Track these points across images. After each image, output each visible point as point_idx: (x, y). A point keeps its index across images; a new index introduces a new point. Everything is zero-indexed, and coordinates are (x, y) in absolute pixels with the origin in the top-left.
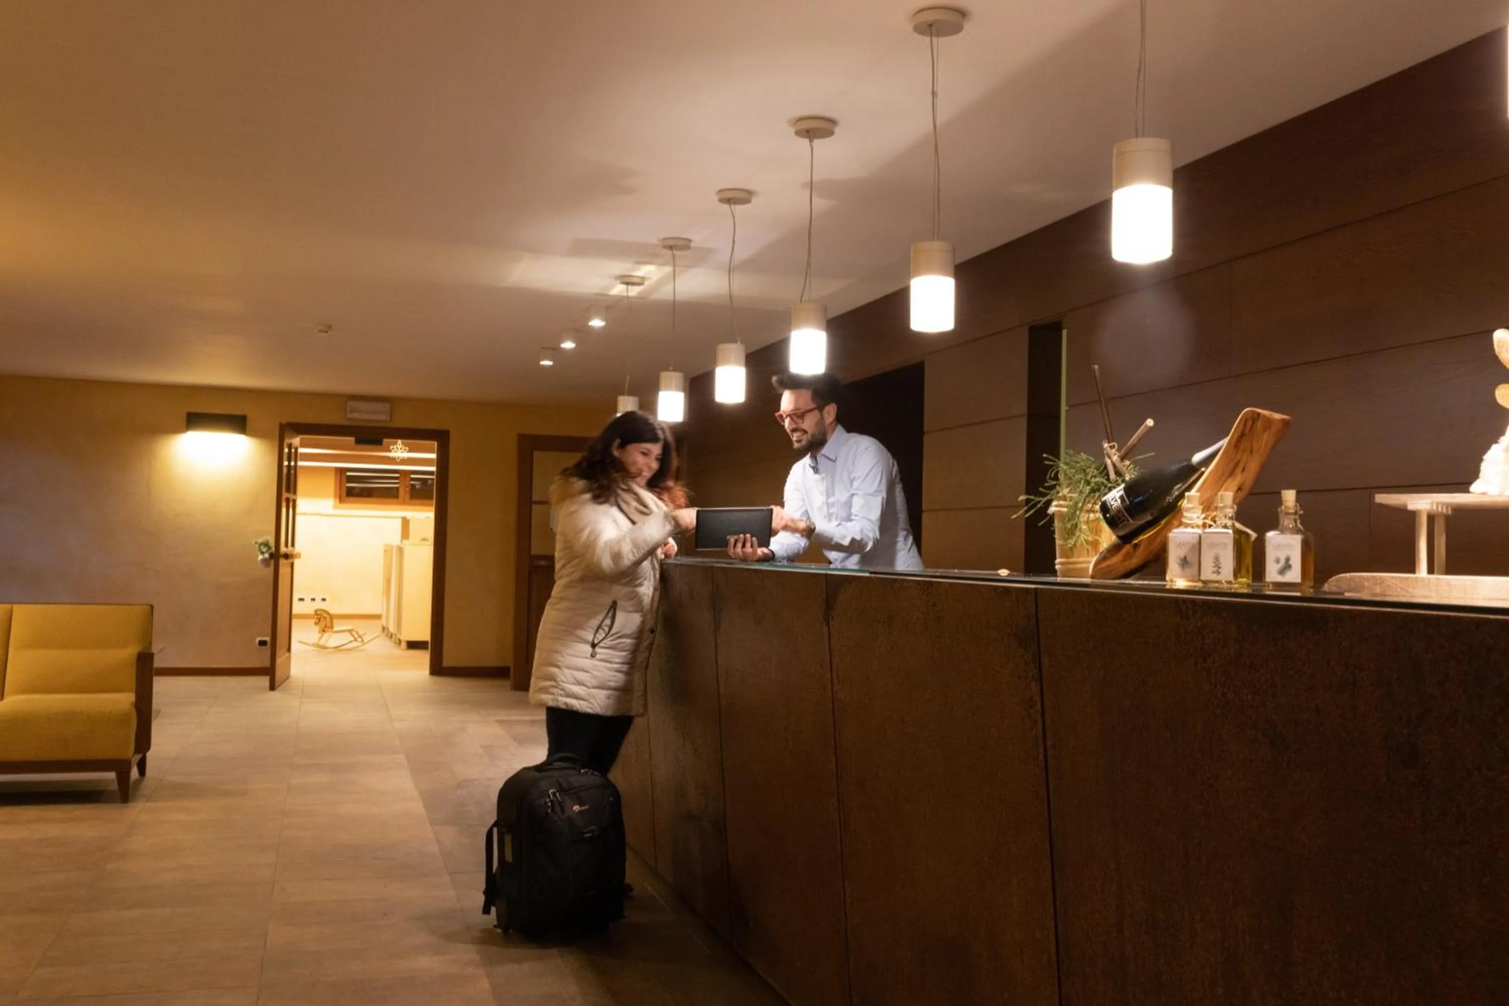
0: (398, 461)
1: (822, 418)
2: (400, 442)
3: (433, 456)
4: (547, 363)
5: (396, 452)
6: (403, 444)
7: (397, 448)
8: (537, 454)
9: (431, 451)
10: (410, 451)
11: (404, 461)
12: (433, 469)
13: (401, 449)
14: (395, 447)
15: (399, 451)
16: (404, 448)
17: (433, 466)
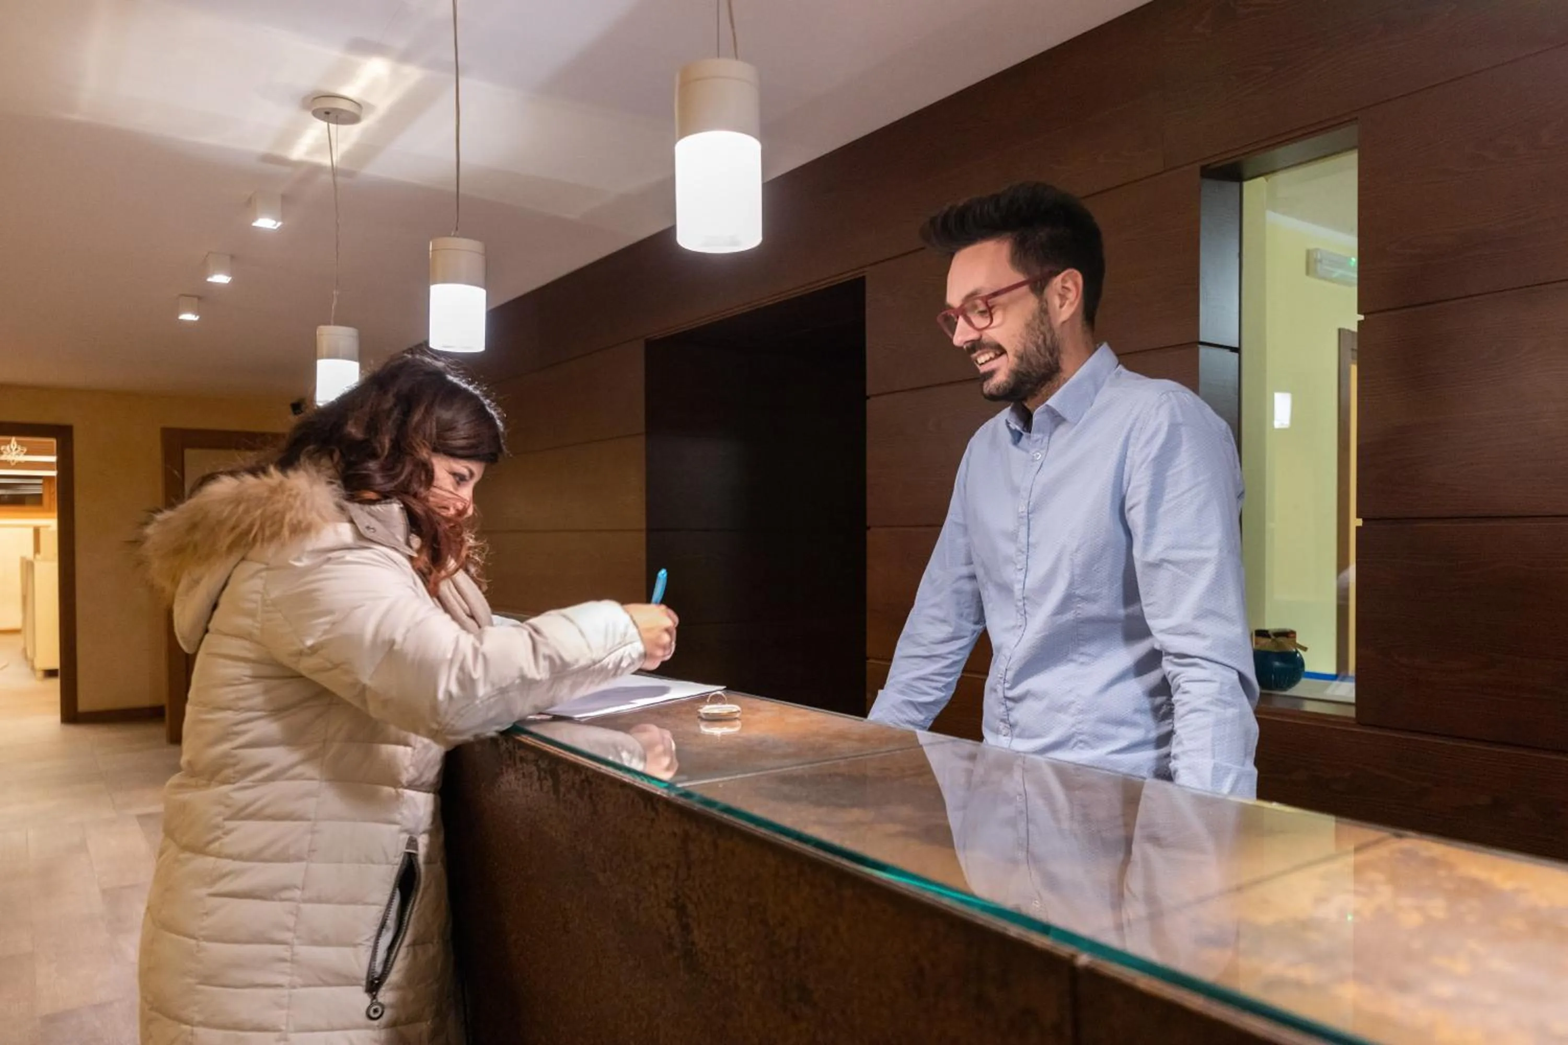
0: (13, 464)
1: (1044, 311)
2: (13, 439)
3: (53, 459)
4: (188, 317)
5: (8, 454)
6: (18, 443)
7: (11, 450)
8: (189, 453)
9: (49, 454)
10: (27, 454)
11: (19, 465)
12: (53, 473)
13: (16, 449)
14: (8, 447)
15: (14, 453)
16: (19, 448)
17: (54, 470)
